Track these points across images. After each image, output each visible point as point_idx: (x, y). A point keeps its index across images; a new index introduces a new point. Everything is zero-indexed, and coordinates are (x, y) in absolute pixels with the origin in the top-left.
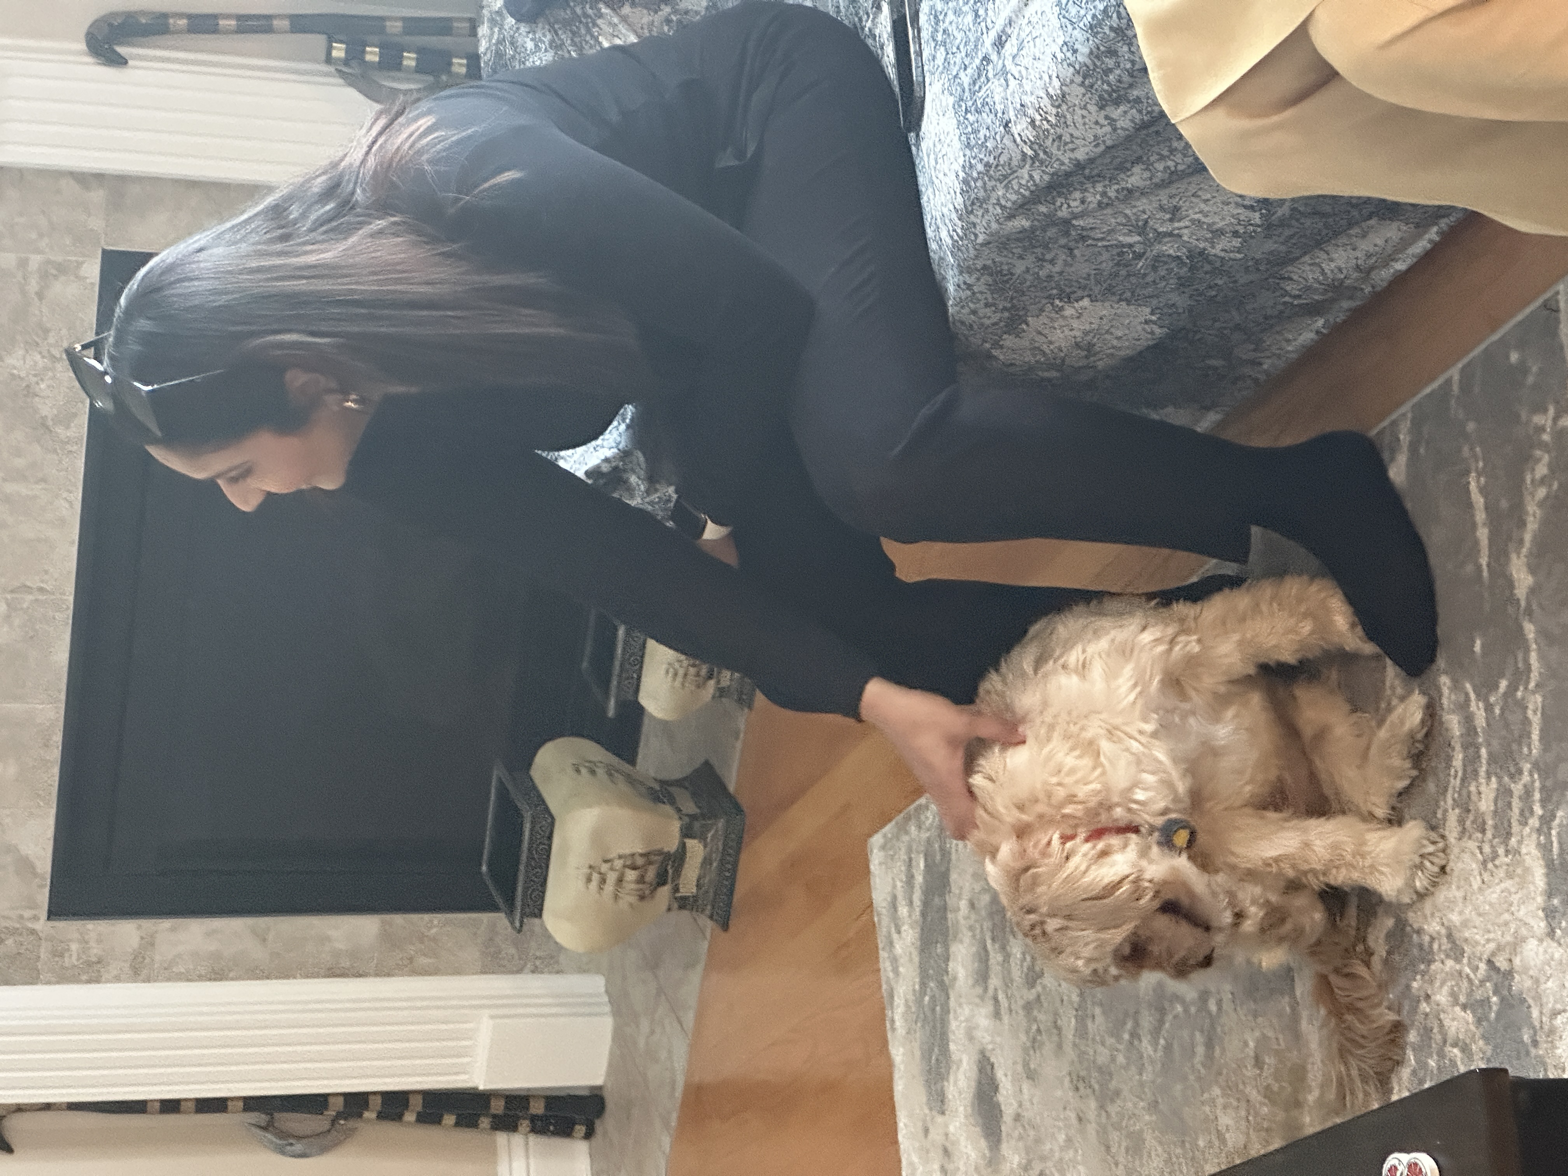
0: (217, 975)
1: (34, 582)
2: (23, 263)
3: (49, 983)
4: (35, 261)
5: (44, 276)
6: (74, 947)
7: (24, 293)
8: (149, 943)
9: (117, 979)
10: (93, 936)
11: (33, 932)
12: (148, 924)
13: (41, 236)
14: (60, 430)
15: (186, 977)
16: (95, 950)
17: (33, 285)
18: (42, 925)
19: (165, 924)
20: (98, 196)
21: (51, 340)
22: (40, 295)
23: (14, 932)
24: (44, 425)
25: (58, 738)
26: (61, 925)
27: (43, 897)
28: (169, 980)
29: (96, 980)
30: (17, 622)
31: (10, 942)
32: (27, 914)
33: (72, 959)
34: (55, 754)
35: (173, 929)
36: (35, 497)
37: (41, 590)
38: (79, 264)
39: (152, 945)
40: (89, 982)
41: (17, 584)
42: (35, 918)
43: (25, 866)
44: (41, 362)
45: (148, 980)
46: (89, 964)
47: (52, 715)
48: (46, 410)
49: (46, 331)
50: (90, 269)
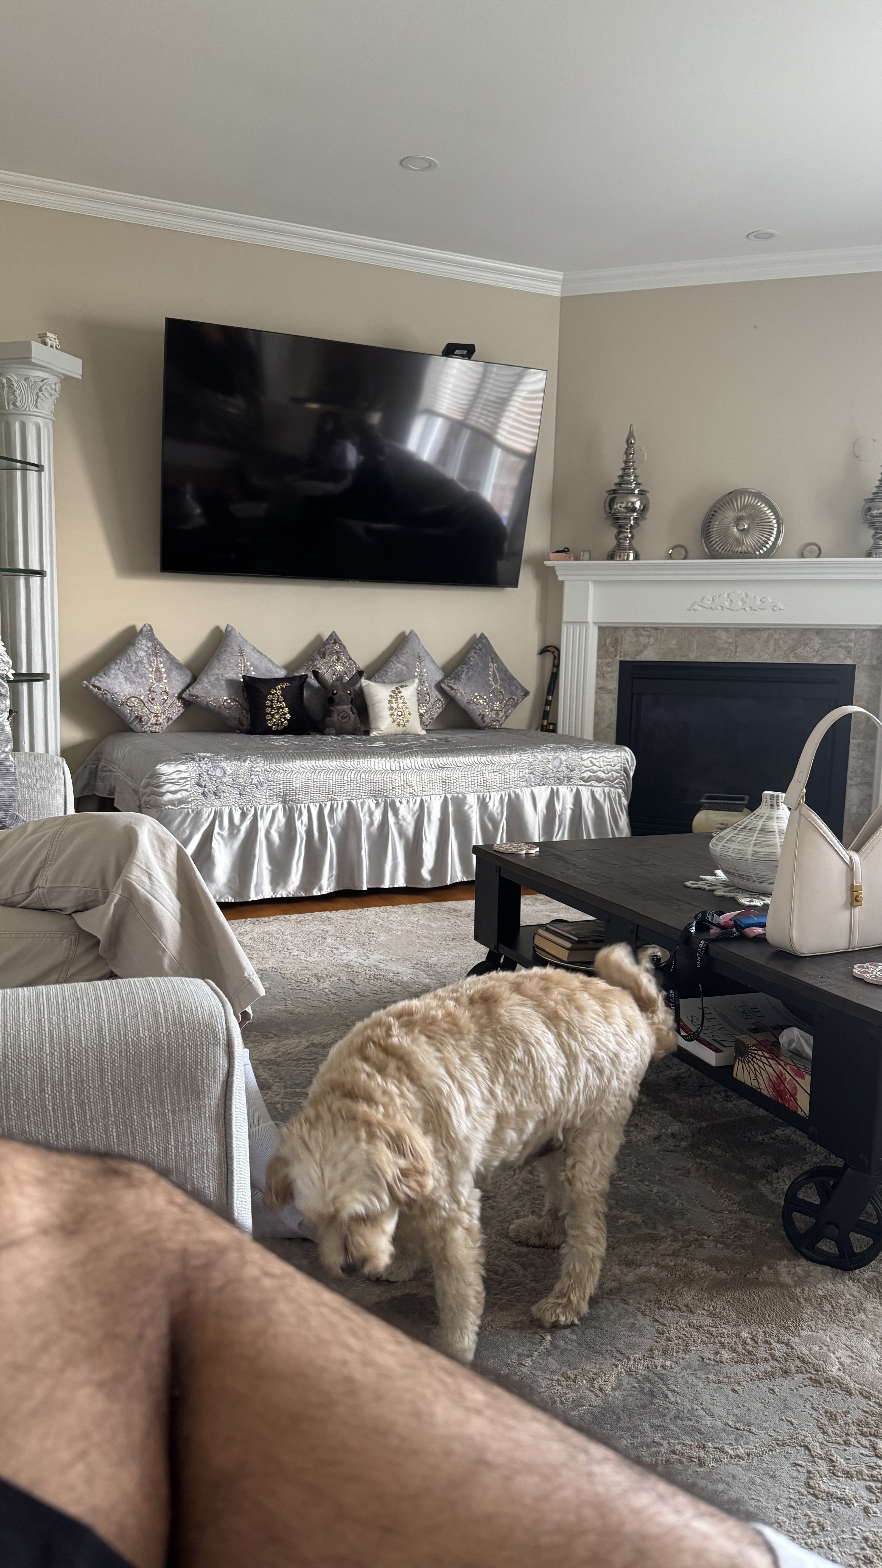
0: (596, 714)
1: (739, 649)
2: (851, 641)
3: (597, 662)
4: (852, 644)
5: (847, 647)
6: (609, 669)
7: (840, 641)
8: (609, 692)
9: (597, 683)
10: (613, 674)
11: (616, 656)
12: (616, 692)
13: (861, 646)
14: (792, 655)
15: (596, 704)
16: (608, 676)
17: (843, 644)
18: (618, 659)
19: (616, 696)
21: (824, 651)
22: (840, 646)
23: (616, 650)
24: (794, 650)
25: (683, 660)
26: (618, 664)
27: (628, 659)
28: (596, 699)
29: (597, 676)
30: (725, 645)
31: (613, 649)
32: (622, 654)
33: (605, 669)
34: (678, 659)
35: (614, 699)
36: (769, 649)
37: (736, 652)
38: (850, 658)
39: (609, 693)
40: (597, 675)
41: (738, 644)
42: (620, 657)
43: (639, 653)
44: (816, 648)
45: (596, 692)
46: (603, 674)
47: (692, 658)
48: (799, 651)
49: (827, 649)
50: (849, 662)
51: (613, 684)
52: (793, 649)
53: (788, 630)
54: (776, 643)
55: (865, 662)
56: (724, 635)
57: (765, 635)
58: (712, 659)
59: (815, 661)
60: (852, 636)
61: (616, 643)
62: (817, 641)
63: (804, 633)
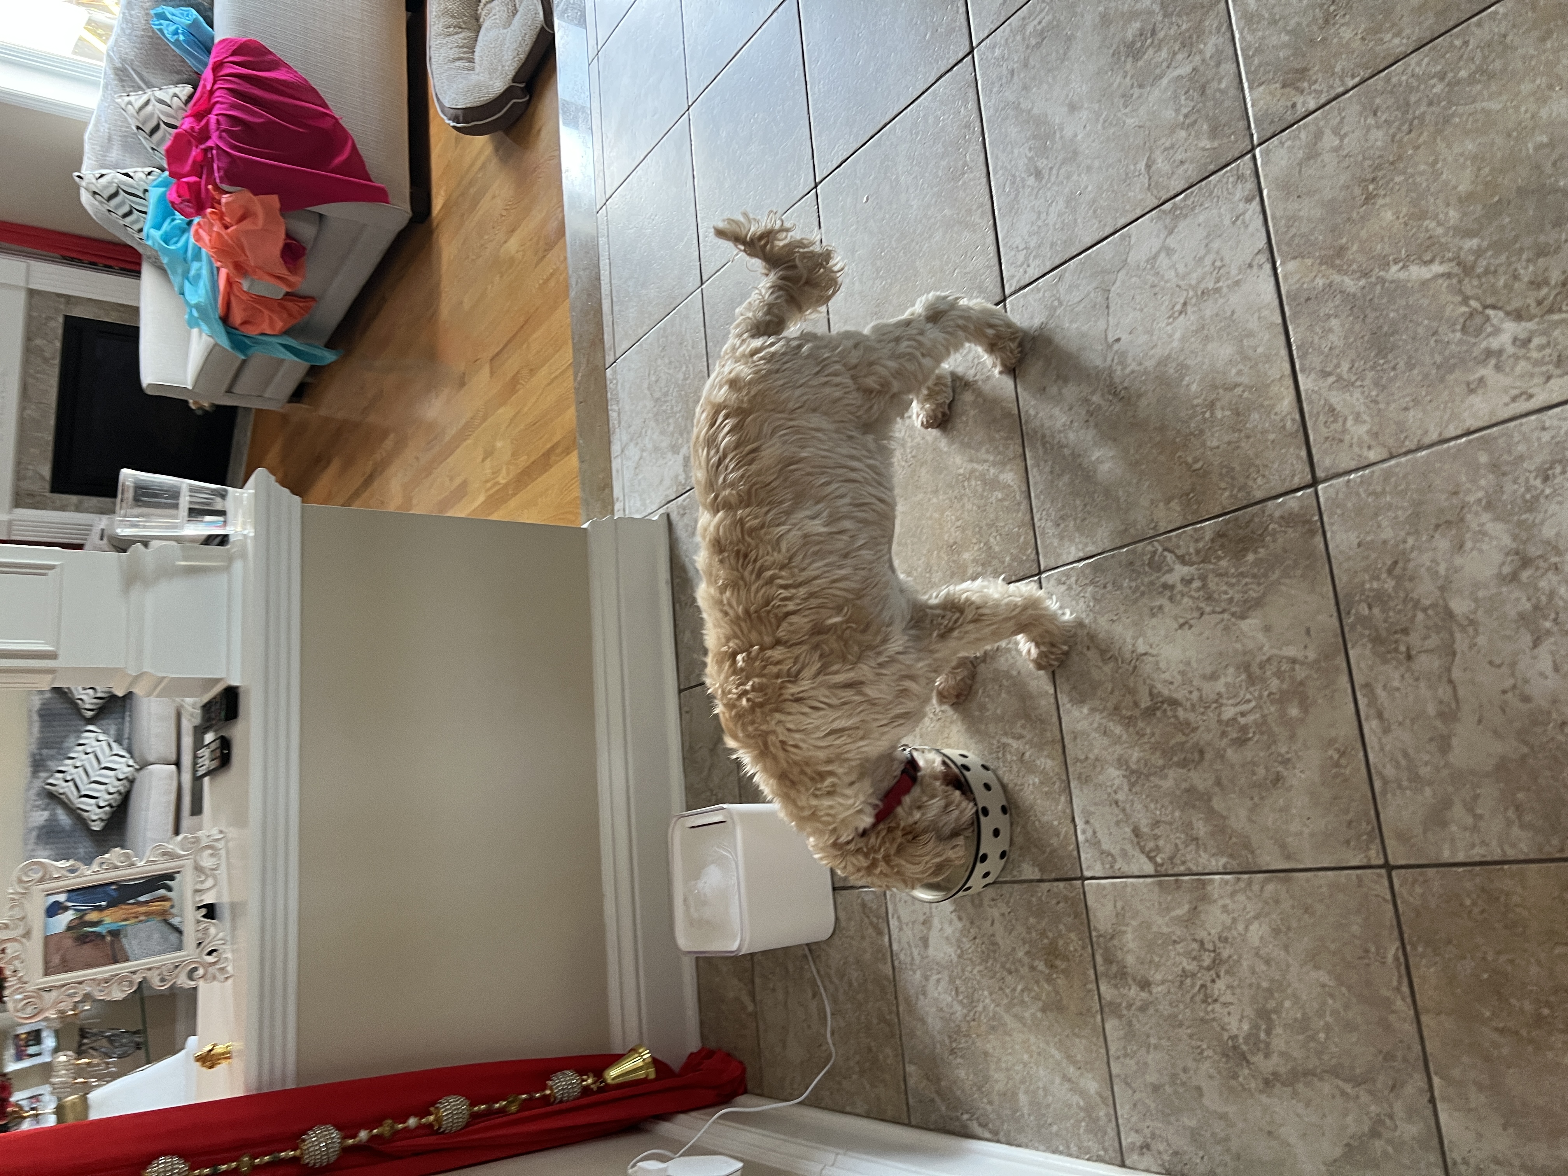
1: (44, 401)
2: (40, 316)
3: (50, 510)
5: (46, 319)
6: (58, 501)
7: (40, 323)
8: (80, 502)
9: (71, 510)
10: (64, 499)
11: (45, 496)
12: (80, 497)
13: (46, 309)
16: (65, 503)
17: (43, 322)
18: (48, 494)
20: (62, 300)
21: (49, 337)
22: (45, 324)
23: (39, 495)
25: (52, 444)
26: (54, 494)
27: (47, 486)
29: (65, 510)
30: (38, 411)
31: (38, 498)
32: (43, 491)
33: (57, 504)
34: (51, 449)
36: (44, 378)
37: (46, 404)
38: (57, 317)
39: (82, 503)
40: (62, 510)
41: (39, 401)
42: (46, 492)
43: (42, 478)
46: (63, 506)
47: (50, 438)
48: (47, 355)
49: (47, 334)
50: (61, 320)
51: (74, 499)
52: (46, 360)
53: (26, 362)
54: (38, 372)
55: (62, 307)
56: (28, 411)
57: (30, 380)
58: (52, 422)
59: (58, 344)
60: (35, 314)
61: (31, 495)
62: (38, 342)
63: (29, 351)
